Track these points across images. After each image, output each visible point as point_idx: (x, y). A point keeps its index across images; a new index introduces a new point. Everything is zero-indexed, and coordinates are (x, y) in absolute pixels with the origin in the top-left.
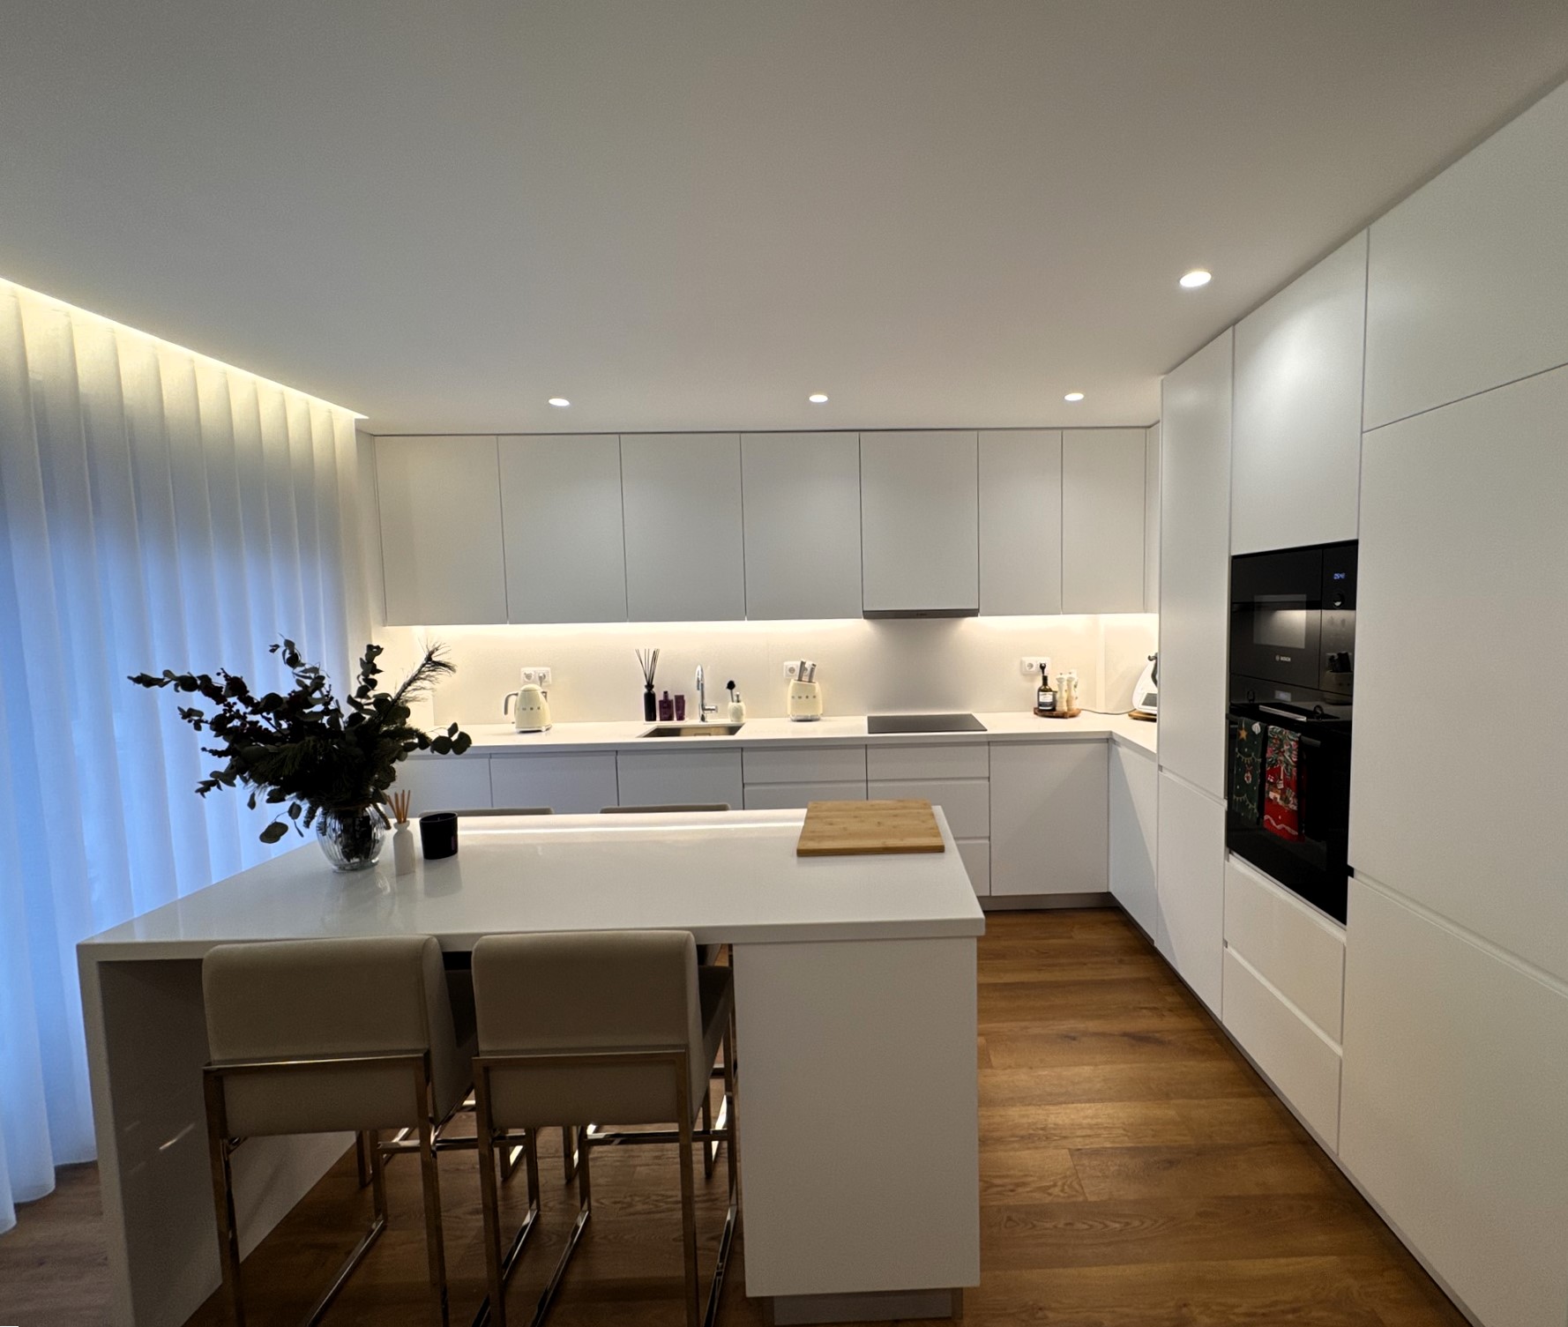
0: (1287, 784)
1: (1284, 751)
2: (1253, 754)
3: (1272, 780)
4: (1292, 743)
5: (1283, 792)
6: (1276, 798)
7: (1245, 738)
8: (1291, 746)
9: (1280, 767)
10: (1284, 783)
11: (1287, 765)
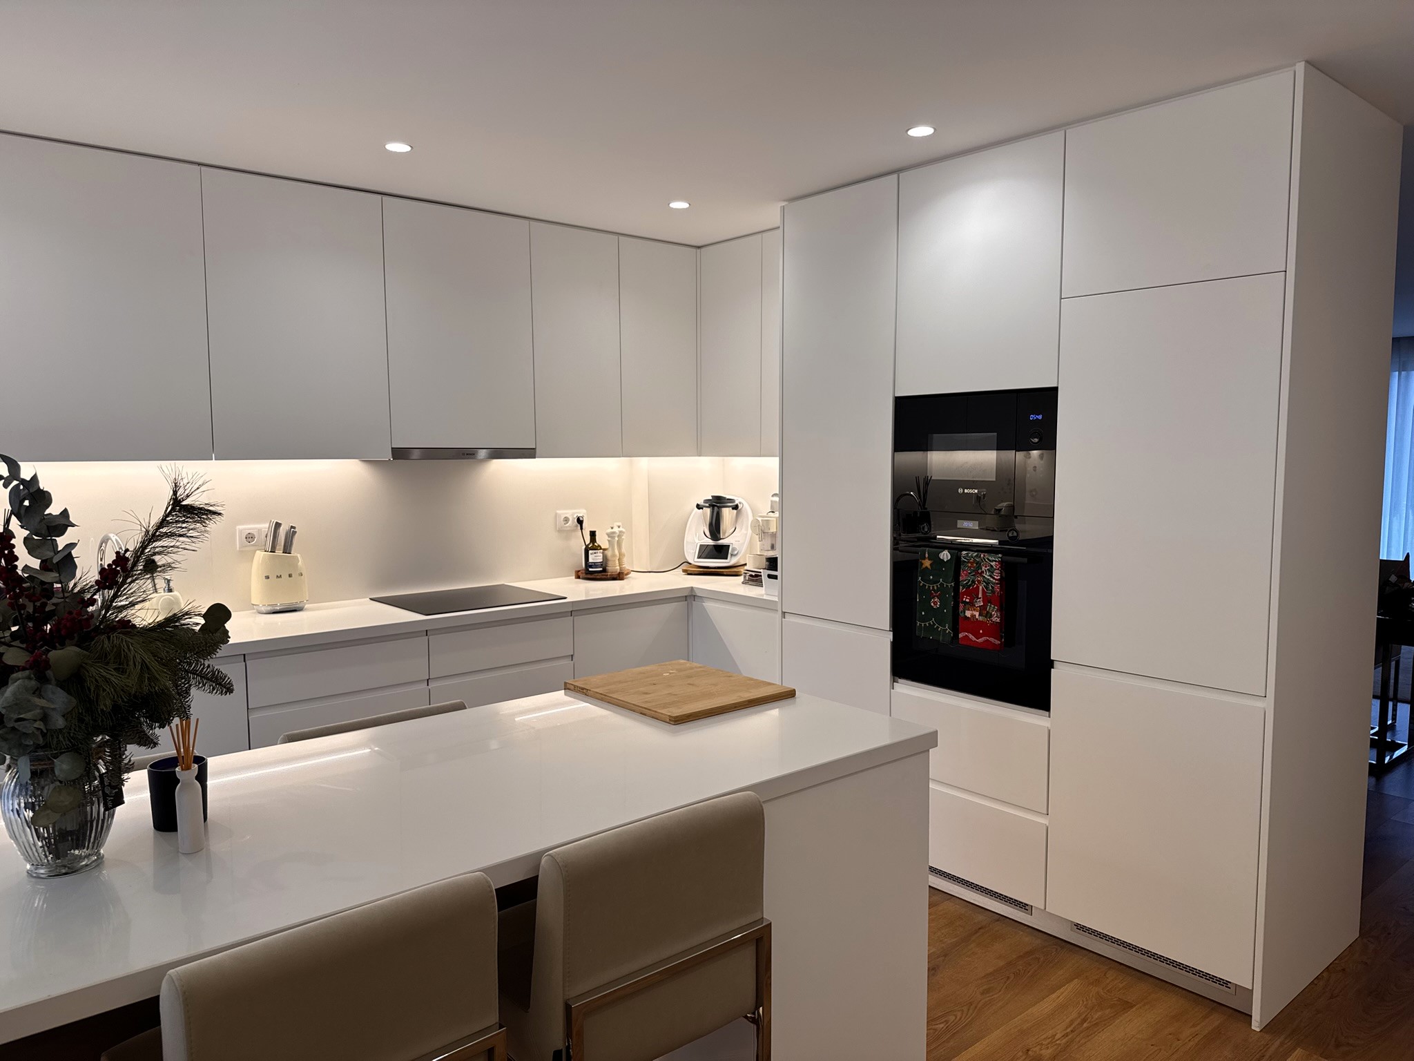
0: (987, 600)
1: (983, 572)
2: (941, 580)
3: (968, 600)
4: (993, 564)
5: (982, 609)
6: (973, 616)
7: (929, 567)
8: (992, 566)
9: (978, 587)
10: (983, 601)
11: (988, 584)
